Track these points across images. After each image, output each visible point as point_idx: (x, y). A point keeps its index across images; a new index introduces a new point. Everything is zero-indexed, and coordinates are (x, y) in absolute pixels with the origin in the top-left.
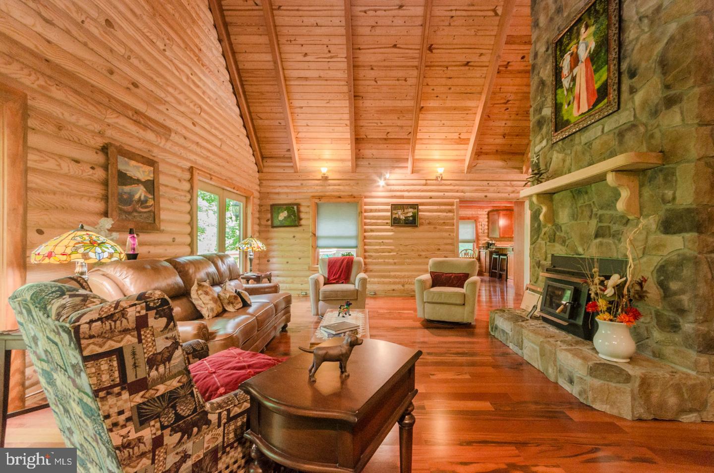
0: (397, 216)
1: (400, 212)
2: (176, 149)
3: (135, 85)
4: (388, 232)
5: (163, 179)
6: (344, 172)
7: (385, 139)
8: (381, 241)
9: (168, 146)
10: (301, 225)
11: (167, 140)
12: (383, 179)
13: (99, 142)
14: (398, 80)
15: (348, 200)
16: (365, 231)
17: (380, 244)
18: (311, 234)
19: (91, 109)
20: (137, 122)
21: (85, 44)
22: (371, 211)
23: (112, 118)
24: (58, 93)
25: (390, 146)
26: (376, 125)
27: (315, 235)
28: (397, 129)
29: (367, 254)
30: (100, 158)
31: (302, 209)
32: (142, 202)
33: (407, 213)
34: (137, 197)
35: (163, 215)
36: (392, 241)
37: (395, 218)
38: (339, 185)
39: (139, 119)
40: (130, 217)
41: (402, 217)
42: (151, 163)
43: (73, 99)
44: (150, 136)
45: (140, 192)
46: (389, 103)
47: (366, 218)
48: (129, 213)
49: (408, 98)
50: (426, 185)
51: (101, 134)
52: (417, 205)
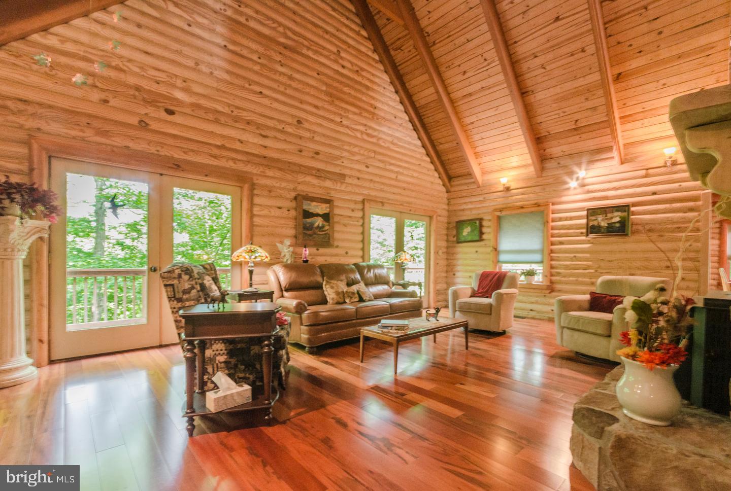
0: (595, 223)
1: (600, 218)
2: (350, 189)
3: (317, 153)
4: (584, 244)
5: (337, 211)
6: (529, 179)
7: (575, 129)
8: (572, 255)
9: (343, 188)
10: (483, 240)
11: (342, 183)
12: (575, 179)
13: (293, 194)
14: (572, 55)
15: (533, 209)
16: (552, 244)
17: (572, 259)
18: (492, 248)
19: (289, 177)
20: (318, 177)
21: (285, 140)
22: (560, 219)
23: (301, 178)
24: (270, 173)
25: (584, 136)
26: (557, 116)
27: (496, 249)
28: (589, 113)
29: (554, 271)
30: (294, 204)
31: (485, 223)
32: (320, 228)
33: (612, 218)
34: (316, 225)
35: (336, 235)
36: (588, 255)
37: (593, 225)
38: (523, 194)
39: (319, 174)
40: (311, 238)
41: (604, 224)
42: (328, 201)
43: (278, 174)
44: (328, 184)
45: (319, 222)
46: (569, 86)
47: (553, 229)
48: (310, 235)
49: (593, 70)
50: (646, 176)
51: (295, 190)
52: (628, 206)
